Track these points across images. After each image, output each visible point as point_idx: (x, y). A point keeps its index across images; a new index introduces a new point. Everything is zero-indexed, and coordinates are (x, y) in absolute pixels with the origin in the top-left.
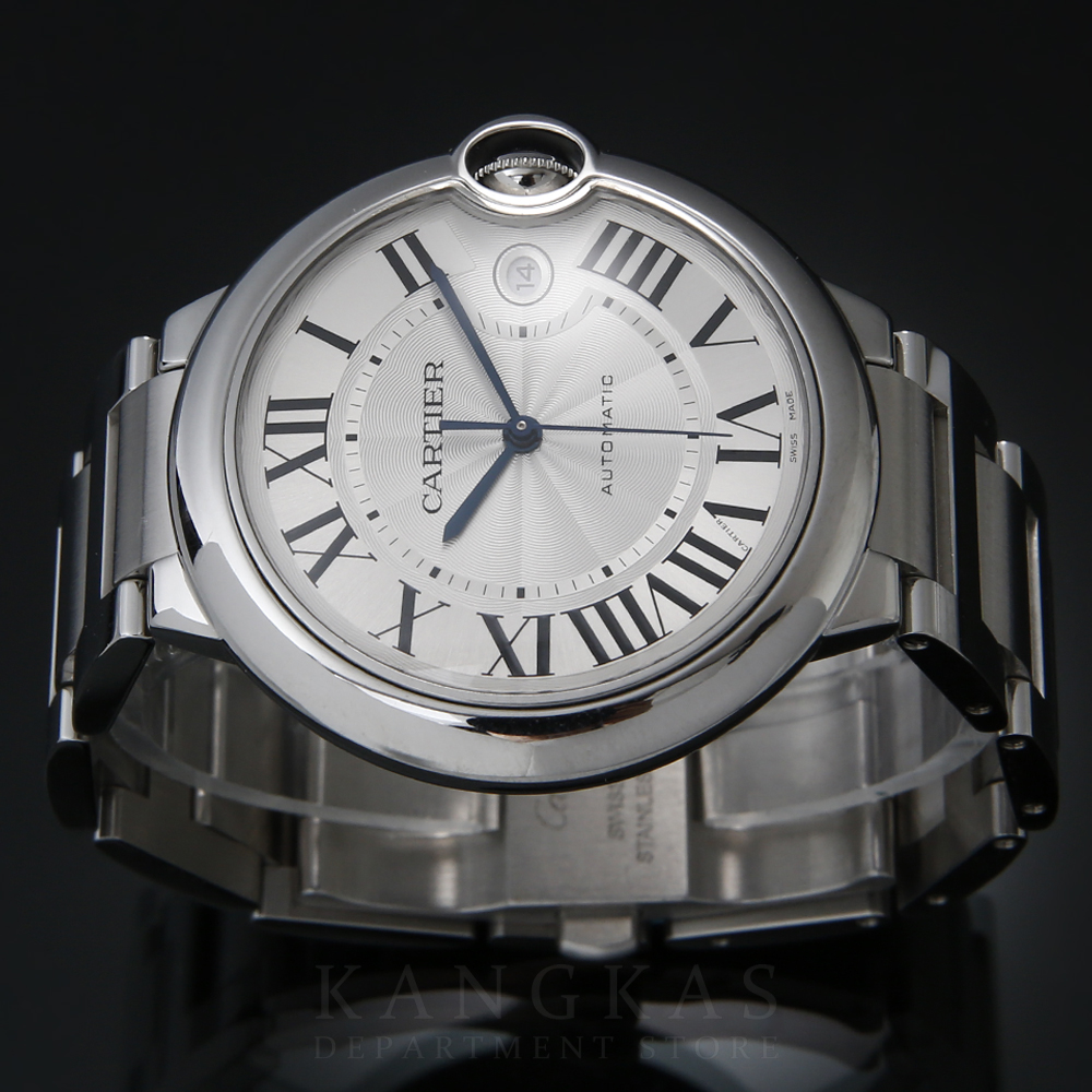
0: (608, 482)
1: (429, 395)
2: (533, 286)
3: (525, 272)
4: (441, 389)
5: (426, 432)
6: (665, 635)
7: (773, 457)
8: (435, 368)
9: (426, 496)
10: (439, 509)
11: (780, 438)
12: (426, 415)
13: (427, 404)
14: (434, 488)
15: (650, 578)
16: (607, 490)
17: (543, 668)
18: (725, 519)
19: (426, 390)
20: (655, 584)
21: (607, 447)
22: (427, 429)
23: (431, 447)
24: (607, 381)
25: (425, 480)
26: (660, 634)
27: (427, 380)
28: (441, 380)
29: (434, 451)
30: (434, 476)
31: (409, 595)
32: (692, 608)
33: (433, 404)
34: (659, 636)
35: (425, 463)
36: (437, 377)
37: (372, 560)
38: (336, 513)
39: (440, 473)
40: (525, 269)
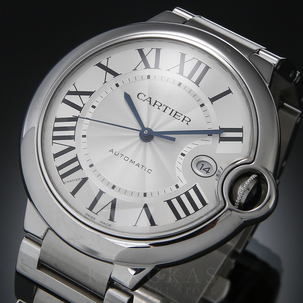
0: (114, 152)
1: (180, 115)
2: (200, 169)
3: (207, 170)
4: (179, 119)
5: (167, 107)
6: (53, 143)
7: (91, 208)
8: (188, 122)
9: (145, 96)
10: (138, 97)
11: (96, 214)
12: (173, 110)
13: (177, 112)
14: (146, 100)
15: (74, 148)
16: (112, 151)
17: (65, 101)
18: (79, 181)
19: (182, 115)
20: (71, 148)
21: (126, 159)
22: (168, 108)
23: (160, 106)
24: (150, 171)
25: (151, 98)
26: (54, 141)
27: (185, 117)
28: (182, 121)
29: (159, 106)
30: (150, 102)
31: (115, 74)
32: (56, 156)
33: (175, 114)
34: (53, 141)
35: (156, 101)
36: (184, 120)
37: (134, 69)
38: (157, 66)
39: (150, 104)
40: (208, 170)
